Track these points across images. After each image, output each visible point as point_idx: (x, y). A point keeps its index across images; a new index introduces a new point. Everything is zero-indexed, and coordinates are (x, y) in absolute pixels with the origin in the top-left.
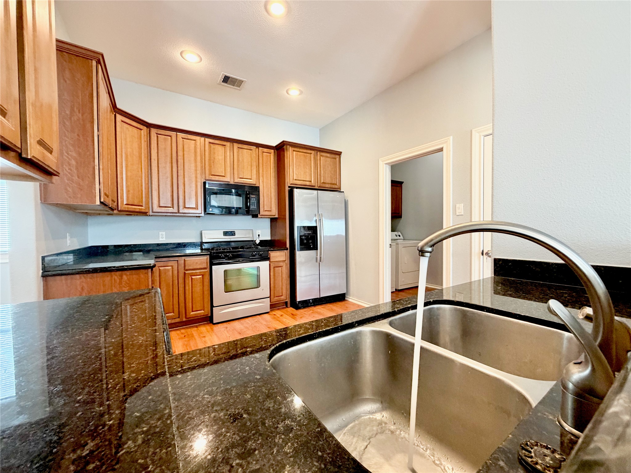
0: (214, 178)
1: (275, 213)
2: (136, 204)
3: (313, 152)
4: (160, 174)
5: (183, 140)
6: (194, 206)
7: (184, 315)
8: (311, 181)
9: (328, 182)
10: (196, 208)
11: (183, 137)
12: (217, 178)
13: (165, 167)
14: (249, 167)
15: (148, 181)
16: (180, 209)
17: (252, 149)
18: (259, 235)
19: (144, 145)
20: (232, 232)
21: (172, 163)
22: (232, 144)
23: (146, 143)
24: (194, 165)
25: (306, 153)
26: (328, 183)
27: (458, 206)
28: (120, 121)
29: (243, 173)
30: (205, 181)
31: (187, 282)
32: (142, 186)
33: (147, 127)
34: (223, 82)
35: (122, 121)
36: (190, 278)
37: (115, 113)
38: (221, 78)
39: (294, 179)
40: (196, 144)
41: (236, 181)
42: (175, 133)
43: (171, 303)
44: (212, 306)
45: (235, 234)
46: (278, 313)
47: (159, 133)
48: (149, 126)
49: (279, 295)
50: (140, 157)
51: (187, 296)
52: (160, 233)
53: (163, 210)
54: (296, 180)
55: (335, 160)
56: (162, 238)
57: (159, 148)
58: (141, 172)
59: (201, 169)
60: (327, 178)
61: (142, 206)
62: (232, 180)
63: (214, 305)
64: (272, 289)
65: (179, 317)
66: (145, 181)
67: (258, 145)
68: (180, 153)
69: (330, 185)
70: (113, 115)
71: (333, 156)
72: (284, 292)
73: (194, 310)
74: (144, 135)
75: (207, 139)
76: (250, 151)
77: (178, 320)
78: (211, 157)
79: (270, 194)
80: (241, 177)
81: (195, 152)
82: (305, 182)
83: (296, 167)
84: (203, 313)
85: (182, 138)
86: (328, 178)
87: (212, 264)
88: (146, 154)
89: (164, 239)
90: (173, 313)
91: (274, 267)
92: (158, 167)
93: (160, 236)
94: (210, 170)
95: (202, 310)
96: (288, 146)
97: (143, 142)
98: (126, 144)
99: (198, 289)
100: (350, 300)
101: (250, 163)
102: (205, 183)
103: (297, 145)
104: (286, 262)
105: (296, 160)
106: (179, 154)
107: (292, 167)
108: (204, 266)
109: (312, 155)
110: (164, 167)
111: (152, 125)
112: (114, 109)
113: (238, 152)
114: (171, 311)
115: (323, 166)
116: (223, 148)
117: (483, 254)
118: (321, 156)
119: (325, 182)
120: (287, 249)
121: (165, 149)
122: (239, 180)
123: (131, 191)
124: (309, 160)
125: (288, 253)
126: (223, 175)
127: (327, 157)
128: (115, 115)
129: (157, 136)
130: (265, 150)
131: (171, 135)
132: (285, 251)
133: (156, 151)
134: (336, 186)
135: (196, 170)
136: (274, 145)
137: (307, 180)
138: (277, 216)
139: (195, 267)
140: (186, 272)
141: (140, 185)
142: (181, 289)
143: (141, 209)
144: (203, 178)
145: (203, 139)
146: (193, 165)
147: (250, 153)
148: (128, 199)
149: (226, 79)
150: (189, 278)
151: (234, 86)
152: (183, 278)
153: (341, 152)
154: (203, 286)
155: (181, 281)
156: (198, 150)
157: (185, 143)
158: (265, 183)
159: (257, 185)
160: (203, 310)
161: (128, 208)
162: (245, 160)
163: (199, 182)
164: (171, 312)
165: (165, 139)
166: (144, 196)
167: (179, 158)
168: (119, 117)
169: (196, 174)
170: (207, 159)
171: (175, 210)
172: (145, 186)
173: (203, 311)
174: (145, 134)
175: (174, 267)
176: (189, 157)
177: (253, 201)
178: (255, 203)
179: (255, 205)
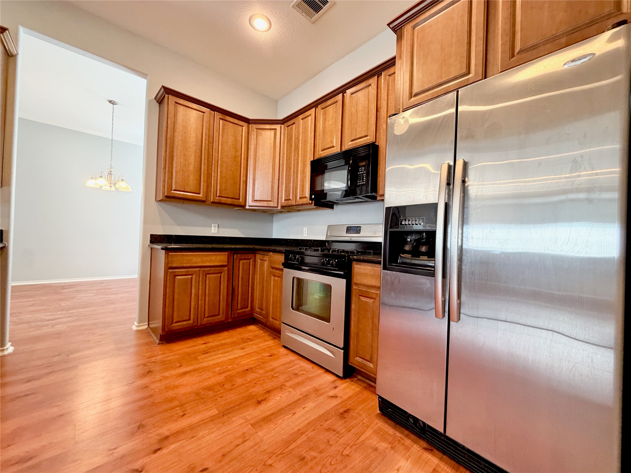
0: (323, 153)
2: (264, 199)
5: (302, 122)
8: (466, 74)
11: (302, 118)
16: (297, 200)
17: (370, 83)
20: (357, 227)
22: (345, 94)
29: (356, 131)
35: (256, 129)
36: (272, 278)
39: (414, 94)
40: (311, 119)
41: (345, 148)
42: (298, 117)
45: (360, 230)
47: (288, 125)
48: (283, 122)
49: (365, 358)
52: (304, 228)
63: (282, 320)
67: (379, 70)
72: (375, 355)
73: (272, 316)
76: (368, 88)
80: (353, 138)
82: (444, 86)
83: (418, 63)
89: (306, 235)
90: (264, 311)
91: (359, 295)
96: (403, 28)
101: (366, 108)
103: (415, 11)
106: (298, 139)
111: (285, 120)
113: (351, 101)
116: (335, 107)
121: (291, 139)
122: (350, 144)
123: (261, 189)
124: (462, 16)
126: (333, 145)
129: (287, 129)
130: (392, 70)
131: (295, 121)
137: (452, 76)
147: (367, 93)
154: (280, 291)
156: (312, 125)
162: (360, 108)
165: (291, 129)
167: (298, 143)
168: (253, 127)
170: (318, 131)
173: (277, 322)
177: (361, 173)
178: (364, 175)
179: (364, 179)
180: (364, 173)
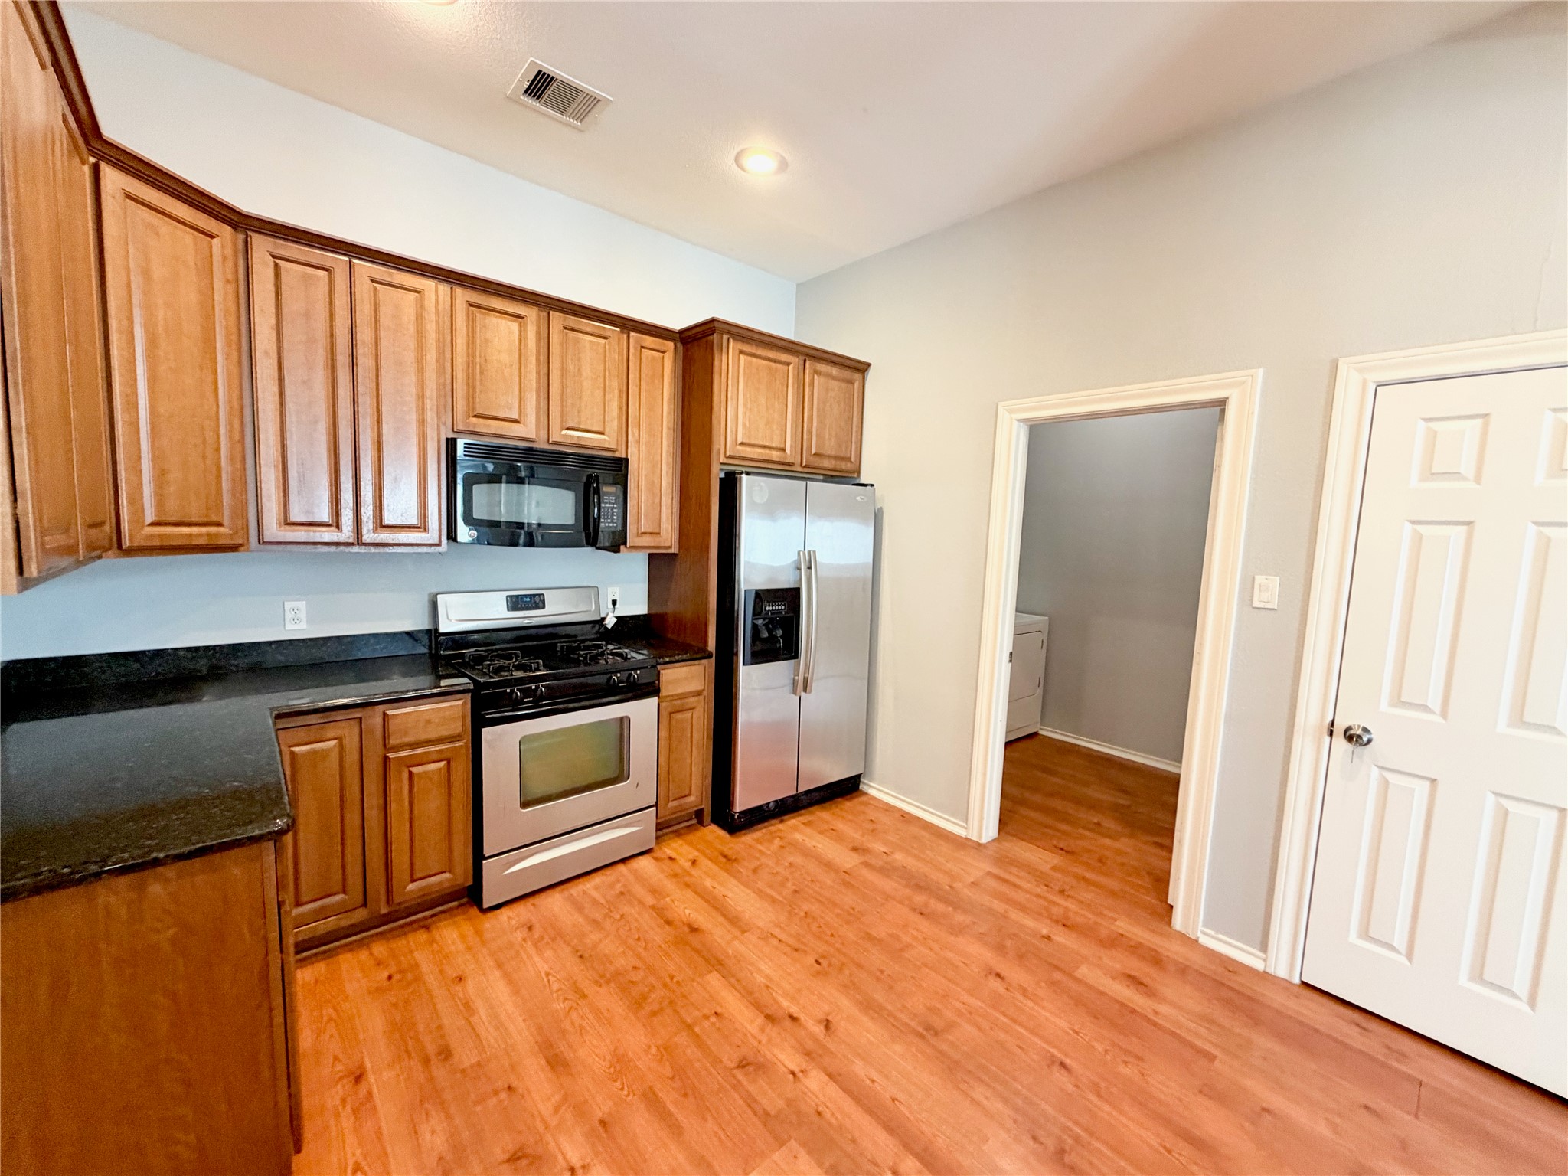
0: (483, 425)
1: (668, 538)
2: (195, 519)
3: (794, 360)
4: (290, 406)
5: (375, 289)
6: (415, 522)
7: (383, 897)
8: (783, 450)
9: (828, 453)
10: (422, 526)
11: (377, 276)
12: (494, 427)
13: (307, 383)
14: (599, 393)
15: (242, 431)
16: (364, 531)
17: (607, 334)
18: (614, 603)
19: (223, 295)
20: (534, 595)
21: (333, 368)
22: (545, 314)
23: (231, 289)
24: (414, 378)
25: (775, 361)
26: (829, 457)
27: (1260, 579)
28: (120, 196)
29: (579, 412)
30: (451, 435)
31: (393, 787)
32: (218, 449)
33: (235, 226)
34: (526, 92)
35: (128, 196)
36: (405, 775)
37: (92, 160)
38: (522, 77)
39: (739, 441)
40: (420, 307)
41: (554, 438)
42: (347, 259)
43: (337, 863)
44: (479, 856)
45: (543, 602)
46: (679, 849)
47: (282, 253)
48: (243, 223)
49: (683, 794)
50: (209, 342)
51: (394, 833)
52: (288, 605)
53: (301, 534)
54: (742, 444)
55: (850, 386)
56: (296, 621)
57: (285, 310)
58: (212, 400)
59: (439, 396)
60: (825, 441)
61: (220, 524)
62: (543, 434)
63: (487, 852)
64: (661, 778)
65: (365, 905)
66: (231, 430)
67: (628, 325)
68: (364, 334)
69: (833, 462)
70: (86, 169)
71: (846, 374)
72: (696, 781)
73: (417, 875)
74: (225, 259)
75: (459, 291)
76: (602, 341)
77: (360, 915)
78: (474, 356)
79: (657, 481)
80: (571, 425)
81: (420, 333)
82: (767, 451)
83: (745, 405)
84: (447, 880)
85: (373, 281)
86: (830, 439)
87: (479, 722)
88: (234, 330)
89: (304, 625)
90: (344, 892)
91: (671, 713)
92: (281, 380)
93: (289, 615)
94: (470, 398)
95: (445, 872)
96: (725, 337)
97: (218, 284)
98: (147, 293)
99: (431, 805)
100: (872, 792)
101: (601, 380)
102: (451, 444)
103: (750, 334)
104: (705, 693)
105: (746, 383)
106: (359, 337)
107: (735, 402)
108: (456, 727)
109: (791, 367)
110: (304, 382)
111: (256, 223)
112: (87, 143)
113: (564, 343)
114: (339, 887)
115: (818, 404)
116: (514, 326)
117: (1331, 733)
118: (816, 372)
119: (822, 452)
120: (709, 656)
121: (307, 315)
122: (565, 435)
123: (175, 475)
124: (782, 384)
125: (710, 666)
126: (515, 416)
127: (829, 376)
128: (96, 170)
129: (276, 265)
130: (649, 341)
131: (329, 264)
132: (703, 661)
133: (273, 321)
134: (849, 465)
135: (422, 397)
136: (677, 326)
137: (774, 445)
138: (674, 550)
139: (423, 737)
140: (391, 756)
141: (209, 452)
142: (373, 815)
143: (217, 535)
144: (445, 424)
145: (444, 289)
146: (411, 379)
147: (601, 350)
148: (160, 504)
149: (540, 85)
150: (400, 772)
151: (563, 112)
152: (382, 777)
153: (869, 365)
154: (450, 794)
155: (372, 786)
156: (430, 328)
157: (381, 296)
158: (643, 448)
159: (620, 454)
160: (450, 872)
161: (161, 536)
162: (586, 372)
163: (432, 439)
164: (335, 890)
165: (306, 278)
166: (226, 485)
167: (360, 351)
168: (112, 178)
169: (422, 410)
170: (460, 361)
171: (347, 533)
172: (232, 449)
173: (447, 875)
174: (229, 251)
175: (347, 741)
176: (398, 348)
177: (607, 505)
178: (615, 510)
179: (615, 517)
180: (615, 508)
